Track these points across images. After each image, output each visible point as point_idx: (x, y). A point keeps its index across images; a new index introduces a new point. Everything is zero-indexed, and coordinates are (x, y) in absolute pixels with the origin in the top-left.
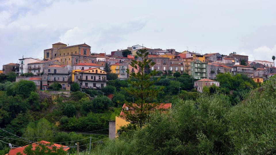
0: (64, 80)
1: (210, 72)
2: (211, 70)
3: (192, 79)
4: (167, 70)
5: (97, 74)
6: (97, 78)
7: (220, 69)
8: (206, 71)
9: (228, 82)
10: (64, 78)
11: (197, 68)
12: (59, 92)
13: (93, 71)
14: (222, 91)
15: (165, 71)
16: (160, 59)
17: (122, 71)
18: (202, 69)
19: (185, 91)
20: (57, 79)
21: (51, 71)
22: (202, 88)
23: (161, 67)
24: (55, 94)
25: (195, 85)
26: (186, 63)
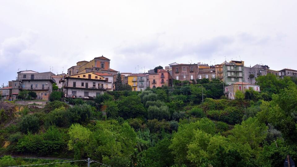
0: (43, 88)
1: (248, 77)
2: (249, 74)
3: (222, 84)
4: (195, 79)
5: (90, 79)
6: (90, 85)
7: (261, 72)
8: (243, 75)
9: (272, 86)
10: (43, 86)
11: (231, 72)
12: (30, 102)
13: (84, 76)
14: (262, 96)
15: (193, 80)
16: (186, 66)
17: (140, 83)
18: (237, 72)
19: (211, 99)
20: (34, 87)
21: (26, 76)
22: (234, 93)
23: (188, 76)
24: (24, 105)
25: (226, 91)
26: (218, 69)
